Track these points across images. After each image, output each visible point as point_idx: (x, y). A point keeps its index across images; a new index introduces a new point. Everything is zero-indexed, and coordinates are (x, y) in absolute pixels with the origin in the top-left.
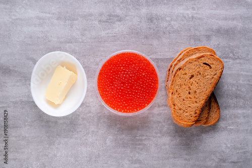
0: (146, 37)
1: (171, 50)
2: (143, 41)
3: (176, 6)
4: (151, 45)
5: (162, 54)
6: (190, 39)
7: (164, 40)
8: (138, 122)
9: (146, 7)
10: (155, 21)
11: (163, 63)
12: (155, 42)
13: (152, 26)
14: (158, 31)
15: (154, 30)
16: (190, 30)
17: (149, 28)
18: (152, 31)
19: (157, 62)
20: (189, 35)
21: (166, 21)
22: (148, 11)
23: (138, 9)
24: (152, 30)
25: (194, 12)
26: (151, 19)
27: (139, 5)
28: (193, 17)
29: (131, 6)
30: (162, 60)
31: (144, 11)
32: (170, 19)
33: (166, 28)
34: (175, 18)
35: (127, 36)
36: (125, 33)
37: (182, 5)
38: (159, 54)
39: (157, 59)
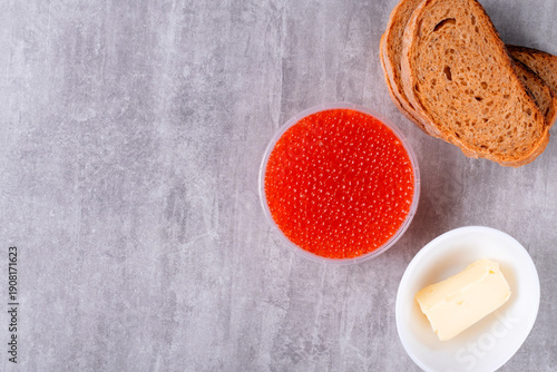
0: (228, 128)
1: (264, 71)
2: (236, 137)
3: (155, 51)
4: (248, 117)
5: (271, 94)
6: (239, 20)
7: (238, 85)
8: (433, 163)
9: (155, 124)
10: (190, 104)
11: (295, 93)
12: (242, 108)
13: (201, 112)
14: (214, 98)
15: (212, 109)
16: (217, 21)
17: (206, 119)
18: (214, 114)
19: (291, 106)
20: (229, 24)
21: (191, 77)
22: (163, 120)
23: (157, 145)
24: (211, 113)
25: (174, 5)
26: (185, 115)
27: (149, 140)
28: (187, 11)
29: (149, 159)
30: (286, 94)
31: (163, 130)
32: (187, 67)
33: (208, 78)
34: (185, 55)
35: (221, 175)
36: (214, 180)
37: (154, 34)
38: (271, 100)
39: (283, 105)
